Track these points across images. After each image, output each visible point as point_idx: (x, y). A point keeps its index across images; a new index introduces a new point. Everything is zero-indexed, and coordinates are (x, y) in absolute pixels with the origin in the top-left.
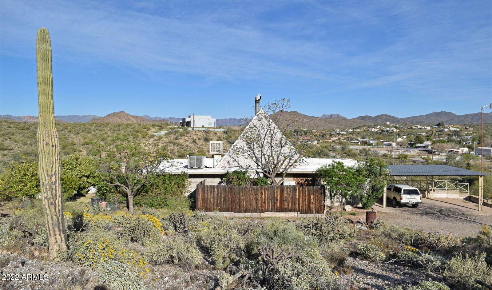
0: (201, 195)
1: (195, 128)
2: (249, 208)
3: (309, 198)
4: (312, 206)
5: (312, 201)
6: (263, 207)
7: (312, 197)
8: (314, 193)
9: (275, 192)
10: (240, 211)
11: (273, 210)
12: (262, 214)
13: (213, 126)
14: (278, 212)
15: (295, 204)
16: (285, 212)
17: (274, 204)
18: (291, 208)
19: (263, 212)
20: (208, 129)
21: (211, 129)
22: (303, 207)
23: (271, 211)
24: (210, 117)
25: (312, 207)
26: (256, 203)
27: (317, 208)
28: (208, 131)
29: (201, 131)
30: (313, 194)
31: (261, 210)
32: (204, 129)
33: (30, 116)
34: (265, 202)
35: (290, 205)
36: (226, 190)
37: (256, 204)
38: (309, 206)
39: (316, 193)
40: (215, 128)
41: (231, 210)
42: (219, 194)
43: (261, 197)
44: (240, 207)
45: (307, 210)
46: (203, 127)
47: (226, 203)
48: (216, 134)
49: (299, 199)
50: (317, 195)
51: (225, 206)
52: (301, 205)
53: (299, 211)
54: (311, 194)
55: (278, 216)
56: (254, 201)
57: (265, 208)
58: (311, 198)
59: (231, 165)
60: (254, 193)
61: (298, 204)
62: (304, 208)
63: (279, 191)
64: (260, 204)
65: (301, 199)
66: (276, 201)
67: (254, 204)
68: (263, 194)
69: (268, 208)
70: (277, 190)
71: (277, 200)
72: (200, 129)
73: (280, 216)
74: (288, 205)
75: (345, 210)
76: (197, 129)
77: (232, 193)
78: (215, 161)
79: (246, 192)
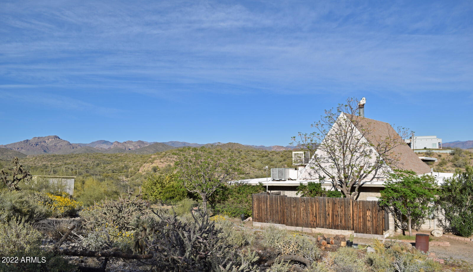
0: (256, 205)
1: (416, 150)
2: (300, 222)
3: (365, 214)
4: (369, 224)
5: (368, 218)
6: (314, 222)
7: (369, 213)
8: (371, 208)
9: (327, 205)
10: (292, 225)
11: (324, 226)
12: (313, 229)
13: (437, 147)
14: (330, 228)
15: (348, 221)
16: (338, 229)
17: (326, 219)
18: (344, 225)
19: (315, 227)
20: (429, 151)
21: (434, 151)
22: (358, 225)
23: (323, 227)
24: (435, 137)
25: (368, 226)
26: (307, 216)
27: (374, 227)
28: (431, 153)
29: (422, 153)
30: (370, 210)
31: (312, 225)
32: (425, 151)
33: (277, 146)
34: (316, 217)
35: (343, 221)
36: (278, 201)
37: (307, 218)
38: (365, 224)
39: (373, 208)
40: (440, 150)
41: (282, 222)
42: (271, 205)
43: (312, 210)
44: (291, 219)
45: (363, 228)
46: (425, 148)
47: (278, 214)
48: (440, 156)
49: (353, 214)
50: (374, 211)
51: (277, 218)
52: (355, 222)
53: (353, 229)
54: (367, 210)
55: (330, 233)
56: (305, 214)
57: (316, 223)
58: (368, 215)
59: (312, 177)
60: (304, 205)
61: (352, 221)
62: (360, 226)
63: (330, 205)
64: (311, 218)
65: (355, 215)
66: (327, 216)
67: (305, 218)
68: (313, 207)
69: (319, 223)
70: (328, 203)
71: (329, 215)
72: (421, 151)
73: (332, 233)
74: (341, 222)
75: (433, 235)
76: (417, 152)
77: (283, 204)
78: (299, 173)
79: (296, 204)
